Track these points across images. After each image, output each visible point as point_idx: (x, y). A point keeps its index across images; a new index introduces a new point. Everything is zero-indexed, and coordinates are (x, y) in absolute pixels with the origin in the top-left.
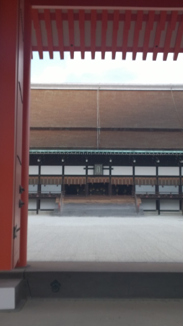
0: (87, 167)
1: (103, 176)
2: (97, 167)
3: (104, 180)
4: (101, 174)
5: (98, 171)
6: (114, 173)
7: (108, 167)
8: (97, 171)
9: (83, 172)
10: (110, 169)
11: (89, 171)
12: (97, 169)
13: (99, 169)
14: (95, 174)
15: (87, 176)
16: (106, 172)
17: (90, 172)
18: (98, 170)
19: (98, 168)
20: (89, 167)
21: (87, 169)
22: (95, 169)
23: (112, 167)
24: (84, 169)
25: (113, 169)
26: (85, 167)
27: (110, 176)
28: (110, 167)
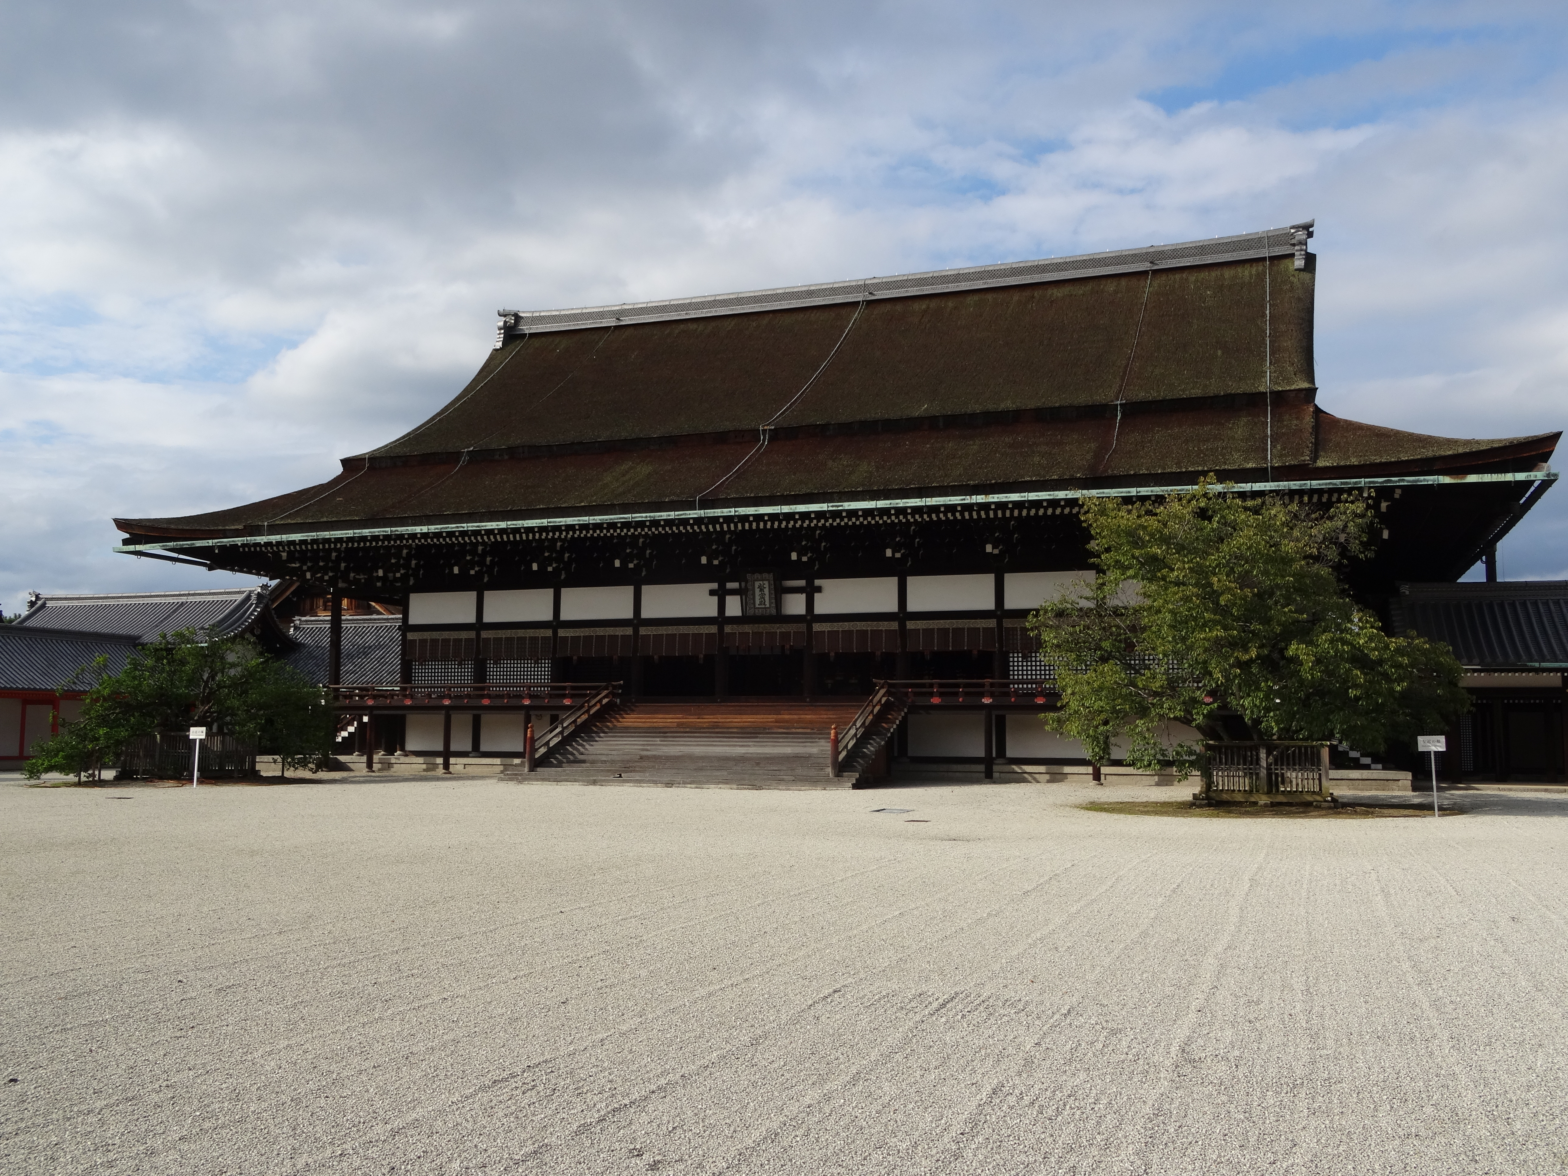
0: (722, 586)
1: (782, 618)
2: (757, 584)
3: (785, 636)
4: (774, 612)
5: (762, 602)
6: (824, 605)
7: (802, 583)
8: (757, 602)
9: (707, 607)
10: (811, 592)
11: (729, 599)
12: (757, 592)
13: (766, 591)
14: (751, 612)
15: (721, 619)
16: (795, 605)
17: (734, 606)
18: (762, 597)
19: (762, 589)
20: (730, 585)
21: (721, 594)
22: (750, 593)
23: (817, 582)
24: (712, 593)
25: (819, 589)
26: (715, 586)
27: (811, 617)
28: (810, 583)
